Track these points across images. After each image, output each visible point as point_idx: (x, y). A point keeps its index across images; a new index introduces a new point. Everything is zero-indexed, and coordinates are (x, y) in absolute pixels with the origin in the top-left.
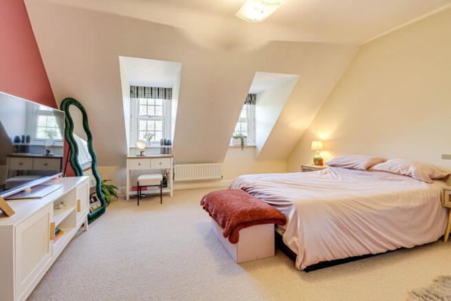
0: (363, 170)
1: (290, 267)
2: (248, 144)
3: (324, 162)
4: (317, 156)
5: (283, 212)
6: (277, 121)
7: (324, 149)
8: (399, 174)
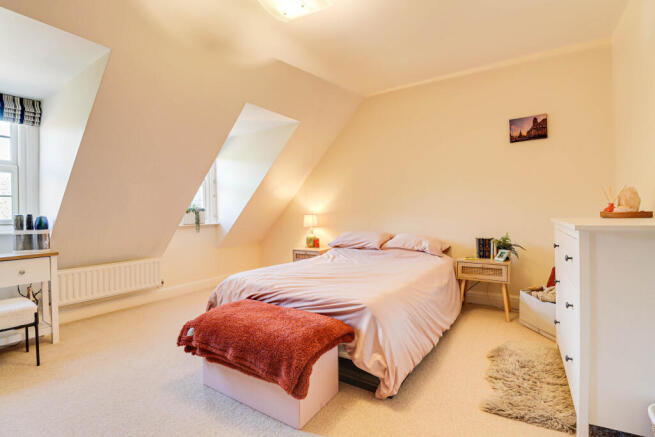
0: (376, 249)
1: (370, 400)
2: (207, 222)
3: (321, 243)
4: (311, 236)
5: (347, 322)
6: (259, 188)
7: (319, 226)
8: (412, 250)
